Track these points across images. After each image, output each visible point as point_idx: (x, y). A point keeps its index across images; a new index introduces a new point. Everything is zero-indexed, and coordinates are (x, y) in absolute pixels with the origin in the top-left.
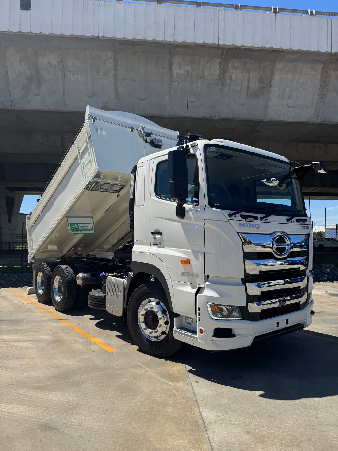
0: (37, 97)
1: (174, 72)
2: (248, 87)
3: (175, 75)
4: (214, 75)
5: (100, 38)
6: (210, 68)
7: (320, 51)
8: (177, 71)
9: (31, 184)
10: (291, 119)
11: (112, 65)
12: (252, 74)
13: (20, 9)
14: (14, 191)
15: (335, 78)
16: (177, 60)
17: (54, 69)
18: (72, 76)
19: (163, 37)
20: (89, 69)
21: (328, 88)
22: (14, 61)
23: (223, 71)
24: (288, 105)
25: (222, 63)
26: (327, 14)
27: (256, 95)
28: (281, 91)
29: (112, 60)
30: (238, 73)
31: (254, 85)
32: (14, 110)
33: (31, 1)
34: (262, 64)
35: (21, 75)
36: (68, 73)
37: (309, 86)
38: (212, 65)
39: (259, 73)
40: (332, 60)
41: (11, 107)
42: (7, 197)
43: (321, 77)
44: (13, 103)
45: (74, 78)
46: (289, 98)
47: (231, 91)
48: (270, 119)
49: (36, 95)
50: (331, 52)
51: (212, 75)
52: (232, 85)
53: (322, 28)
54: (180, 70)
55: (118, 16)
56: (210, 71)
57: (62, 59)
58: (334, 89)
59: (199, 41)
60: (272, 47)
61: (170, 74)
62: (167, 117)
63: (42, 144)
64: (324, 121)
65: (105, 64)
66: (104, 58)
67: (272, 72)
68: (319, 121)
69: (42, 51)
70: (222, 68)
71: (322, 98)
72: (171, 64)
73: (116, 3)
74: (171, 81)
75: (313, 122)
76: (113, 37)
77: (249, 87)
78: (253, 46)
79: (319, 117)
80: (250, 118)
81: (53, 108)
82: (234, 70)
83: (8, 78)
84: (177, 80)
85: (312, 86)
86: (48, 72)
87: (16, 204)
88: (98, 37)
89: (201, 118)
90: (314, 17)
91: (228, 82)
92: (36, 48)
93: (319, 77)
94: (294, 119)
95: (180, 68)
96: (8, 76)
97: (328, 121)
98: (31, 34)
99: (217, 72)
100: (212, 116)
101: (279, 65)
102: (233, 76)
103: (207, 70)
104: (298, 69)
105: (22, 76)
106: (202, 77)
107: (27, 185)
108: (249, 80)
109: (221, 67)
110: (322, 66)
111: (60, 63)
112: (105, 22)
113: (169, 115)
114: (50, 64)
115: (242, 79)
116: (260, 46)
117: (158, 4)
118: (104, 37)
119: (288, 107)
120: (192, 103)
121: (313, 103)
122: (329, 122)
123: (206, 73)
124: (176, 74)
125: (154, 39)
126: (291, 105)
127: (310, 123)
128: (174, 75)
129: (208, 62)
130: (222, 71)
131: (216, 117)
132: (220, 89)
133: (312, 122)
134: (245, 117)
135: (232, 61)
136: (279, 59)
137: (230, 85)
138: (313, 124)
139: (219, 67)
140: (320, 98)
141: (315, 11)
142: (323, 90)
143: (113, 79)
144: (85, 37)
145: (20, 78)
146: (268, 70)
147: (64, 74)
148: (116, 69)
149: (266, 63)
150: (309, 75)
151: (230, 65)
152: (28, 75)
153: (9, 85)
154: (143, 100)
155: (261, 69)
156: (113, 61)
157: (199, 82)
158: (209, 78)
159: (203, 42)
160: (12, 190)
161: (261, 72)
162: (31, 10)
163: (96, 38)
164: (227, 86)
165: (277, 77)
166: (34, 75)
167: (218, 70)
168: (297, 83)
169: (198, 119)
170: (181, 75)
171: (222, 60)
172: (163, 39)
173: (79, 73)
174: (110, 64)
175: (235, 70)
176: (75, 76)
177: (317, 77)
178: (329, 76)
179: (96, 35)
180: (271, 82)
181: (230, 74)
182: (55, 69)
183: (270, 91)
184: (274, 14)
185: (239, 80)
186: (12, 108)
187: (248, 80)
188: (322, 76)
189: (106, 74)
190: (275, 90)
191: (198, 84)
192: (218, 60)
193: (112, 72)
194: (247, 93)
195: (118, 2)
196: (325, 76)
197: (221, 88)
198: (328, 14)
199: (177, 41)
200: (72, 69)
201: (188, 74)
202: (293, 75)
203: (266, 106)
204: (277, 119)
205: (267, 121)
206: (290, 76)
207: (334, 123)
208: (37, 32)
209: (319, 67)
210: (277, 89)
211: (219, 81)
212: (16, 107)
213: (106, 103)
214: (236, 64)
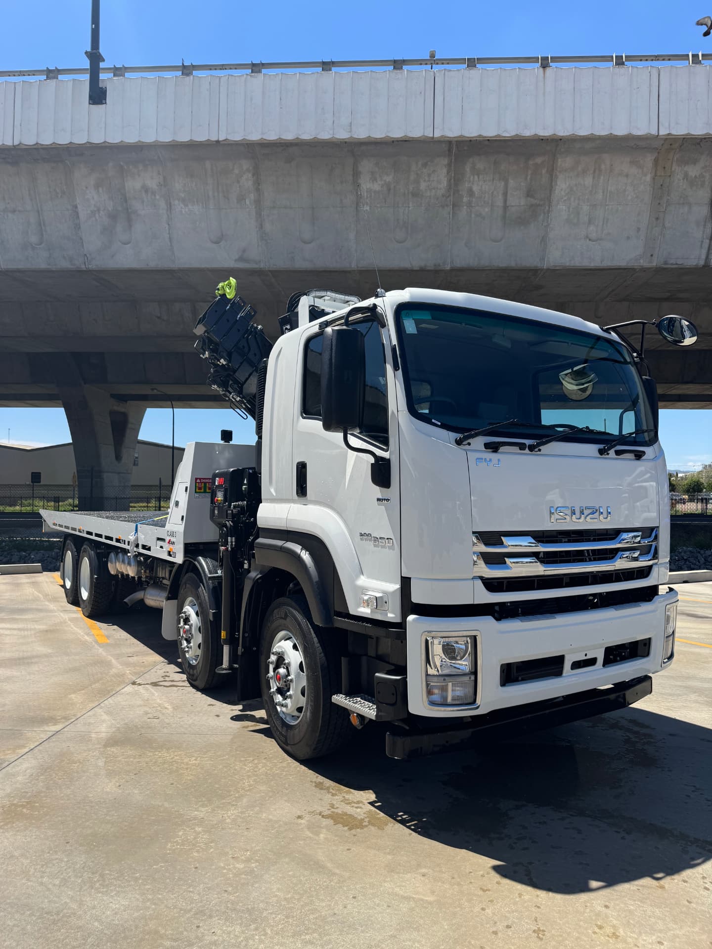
0: (126, 246)
1: (363, 188)
2: (505, 207)
3: (365, 194)
4: (437, 188)
5: (222, 143)
6: (429, 175)
7: (634, 134)
8: (366, 184)
9: (153, 389)
10: (596, 263)
11: (250, 183)
12: (512, 183)
13: (90, 104)
14: (126, 401)
15: (683, 179)
16: (366, 166)
17: (153, 197)
18: (183, 207)
19: (331, 132)
20: (211, 194)
21: (668, 199)
22: (86, 188)
23: (455, 182)
24: (587, 237)
25: (453, 165)
26: (652, 58)
27: (522, 221)
28: (571, 209)
29: (250, 175)
30: (484, 181)
31: (518, 201)
32: (90, 271)
33: (106, 88)
34: (531, 162)
35: (99, 210)
36: (176, 202)
37: (630, 198)
38: (434, 171)
39: (526, 179)
40: (671, 145)
41: (85, 266)
42: (112, 413)
43: (654, 179)
44: (87, 259)
45: (187, 210)
46: (590, 222)
47: (473, 216)
48: (552, 265)
49: (125, 244)
50: (657, 134)
51: (434, 189)
52: (473, 205)
53: (638, 88)
54: (373, 183)
55: (251, 99)
56: (429, 181)
57: (164, 178)
58: (682, 199)
59: (397, 134)
60: (535, 134)
61: (355, 193)
62: (355, 270)
63: (159, 318)
64: (666, 263)
65: (238, 182)
66: (236, 171)
67: (551, 176)
68: (654, 264)
69: (131, 167)
70: (453, 175)
71: (657, 219)
72: (356, 174)
73: (249, 77)
74: (357, 204)
75: (642, 266)
76: (243, 140)
77: (508, 207)
78: (498, 136)
79: (654, 255)
80: (513, 264)
81: (153, 264)
82: (476, 177)
83: (78, 217)
84: (369, 202)
85: (635, 196)
86: (143, 202)
87: (130, 426)
88: (218, 142)
89: (419, 269)
90: (623, 68)
91: (465, 199)
92: (122, 163)
93: (648, 178)
94: (603, 263)
95: (374, 179)
96: (77, 213)
97: (675, 263)
98: (107, 144)
99: (444, 183)
100: (439, 265)
101: (565, 162)
102: (475, 188)
103: (425, 181)
104: (603, 167)
105: (101, 212)
106: (416, 194)
107: (146, 390)
108: (507, 192)
109: (451, 173)
110: (653, 158)
111: (161, 185)
112: (229, 114)
113: (358, 267)
114: (146, 190)
115: (492, 193)
116: (513, 134)
117: (323, 72)
118: (228, 140)
119: (588, 240)
120: (400, 242)
121: (639, 229)
122: (677, 264)
123: (423, 185)
124: (367, 192)
125: (315, 138)
126: (594, 235)
127: (637, 268)
128: (362, 193)
129: (425, 165)
130: (452, 180)
131: (446, 266)
132: (451, 213)
133: (640, 266)
134: (503, 264)
135: (471, 160)
136: (563, 150)
137: (469, 204)
138: (644, 270)
139: (448, 174)
140: (654, 219)
141: (626, 55)
142: (659, 204)
143: (253, 207)
144: (197, 143)
145: (97, 215)
146: (544, 171)
147: (170, 203)
148: (258, 190)
149: (539, 160)
150: (627, 176)
151: (468, 168)
152: (110, 209)
153: (79, 228)
154: (310, 243)
155: (530, 172)
156: (253, 175)
157: (411, 203)
158: (428, 194)
159: (404, 135)
160: (123, 398)
161: (529, 177)
162: (106, 103)
163: (214, 143)
164: (465, 207)
165: (562, 185)
166: (120, 209)
167: (446, 179)
168: (603, 192)
169: (413, 271)
170: (375, 192)
171: (452, 159)
172: (331, 136)
173: (195, 200)
174: (247, 181)
175: (479, 178)
176: (187, 206)
177: (644, 178)
178: (670, 176)
179: (214, 138)
180: (551, 194)
181: (468, 184)
182: (155, 196)
183: (549, 211)
184: (541, 69)
185: (487, 195)
186: (86, 268)
187: (505, 194)
188: (656, 176)
189: (241, 199)
190: (561, 210)
191: (409, 207)
192: (445, 161)
193: (252, 195)
194: (504, 217)
195: (251, 76)
196: (660, 176)
197: (453, 213)
198: (654, 58)
199: (357, 137)
200: (183, 195)
201: (389, 190)
202: (594, 178)
203: (544, 240)
204: (568, 264)
205: (548, 270)
206: (588, 181)
207: (688, 267)
208: (117, 140)
209: (648, 160)
210: (564, 207)
211: (448, 199)
212: (92, 266)
213: (244, 251)
214: (480, 165)
